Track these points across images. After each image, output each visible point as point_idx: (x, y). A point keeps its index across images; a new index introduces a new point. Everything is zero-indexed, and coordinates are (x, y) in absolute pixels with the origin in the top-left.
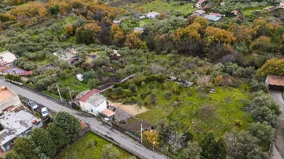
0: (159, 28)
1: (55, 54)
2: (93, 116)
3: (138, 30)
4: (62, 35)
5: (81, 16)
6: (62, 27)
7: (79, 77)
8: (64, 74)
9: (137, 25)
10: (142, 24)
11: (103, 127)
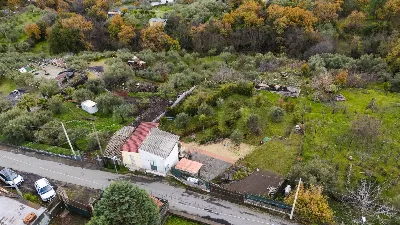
0: (191, 16)
1: (23, 70)
2: (159, 178)
3: (157, 22)
4: (22, 42)
5: (47, 9)
6: (17, 28)
7: (89, 105)
8: (57, 105)
9: (152, 15)
10: (159, 13)
11: (191, 199)
